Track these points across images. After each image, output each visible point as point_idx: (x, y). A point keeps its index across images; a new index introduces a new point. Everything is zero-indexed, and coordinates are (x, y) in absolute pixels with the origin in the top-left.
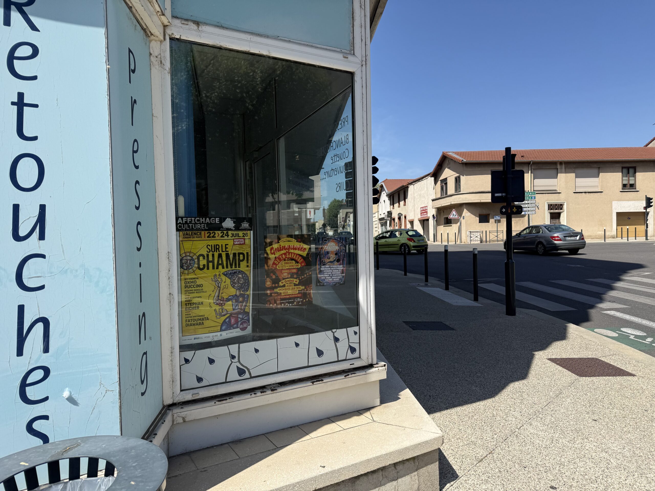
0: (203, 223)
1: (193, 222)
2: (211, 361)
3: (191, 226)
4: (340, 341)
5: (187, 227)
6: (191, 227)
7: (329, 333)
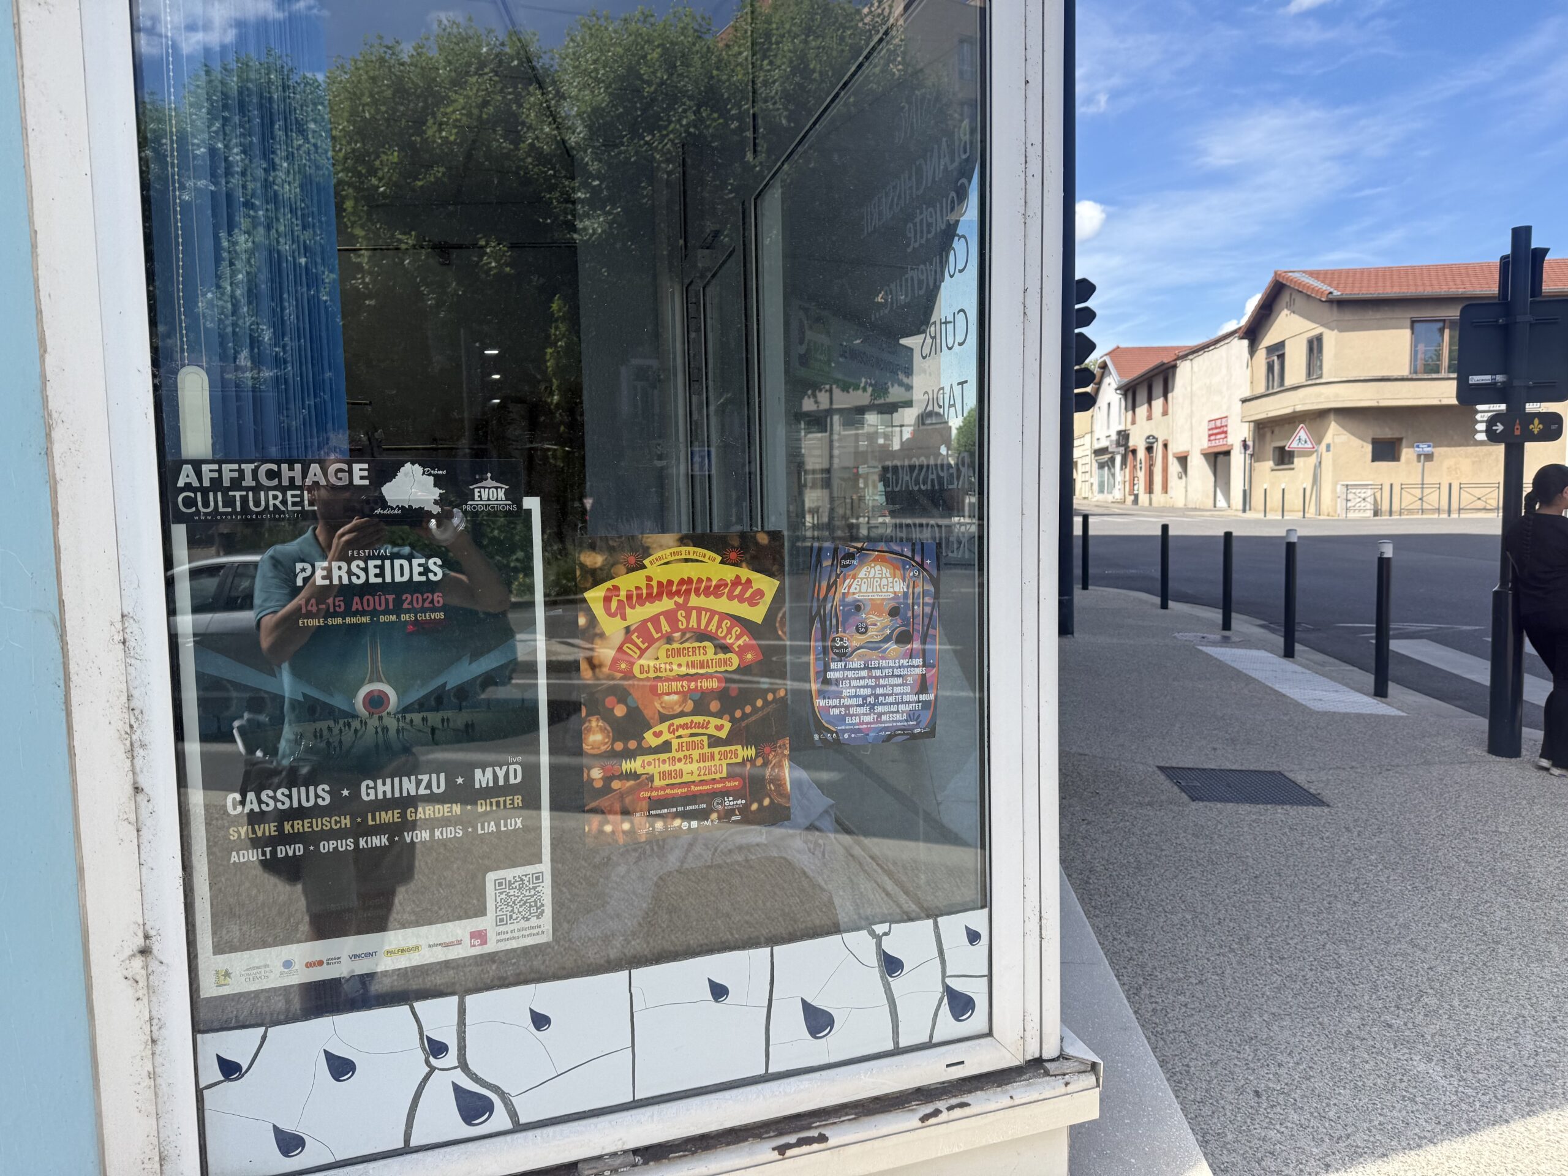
0: (292, 485)
1: (248, 481)
2: (340, 1067)
3: (238, 498)
4: (905, 970)
5: (220, 504)
6: (238, 504)
7: (860, 942)
